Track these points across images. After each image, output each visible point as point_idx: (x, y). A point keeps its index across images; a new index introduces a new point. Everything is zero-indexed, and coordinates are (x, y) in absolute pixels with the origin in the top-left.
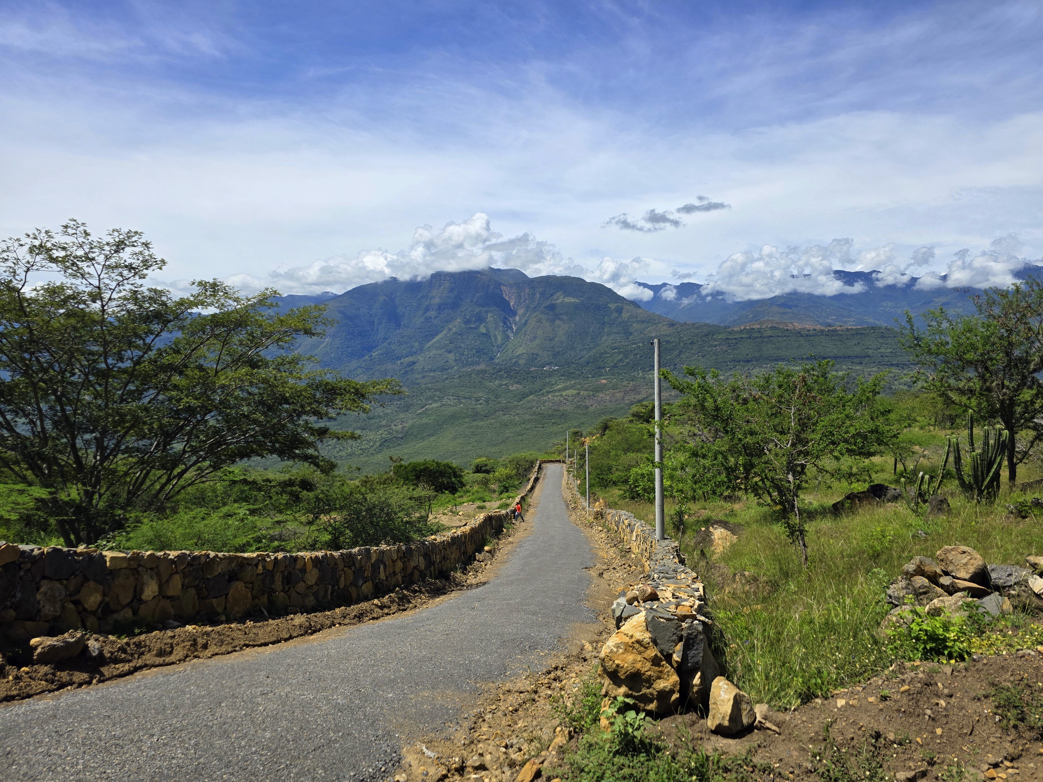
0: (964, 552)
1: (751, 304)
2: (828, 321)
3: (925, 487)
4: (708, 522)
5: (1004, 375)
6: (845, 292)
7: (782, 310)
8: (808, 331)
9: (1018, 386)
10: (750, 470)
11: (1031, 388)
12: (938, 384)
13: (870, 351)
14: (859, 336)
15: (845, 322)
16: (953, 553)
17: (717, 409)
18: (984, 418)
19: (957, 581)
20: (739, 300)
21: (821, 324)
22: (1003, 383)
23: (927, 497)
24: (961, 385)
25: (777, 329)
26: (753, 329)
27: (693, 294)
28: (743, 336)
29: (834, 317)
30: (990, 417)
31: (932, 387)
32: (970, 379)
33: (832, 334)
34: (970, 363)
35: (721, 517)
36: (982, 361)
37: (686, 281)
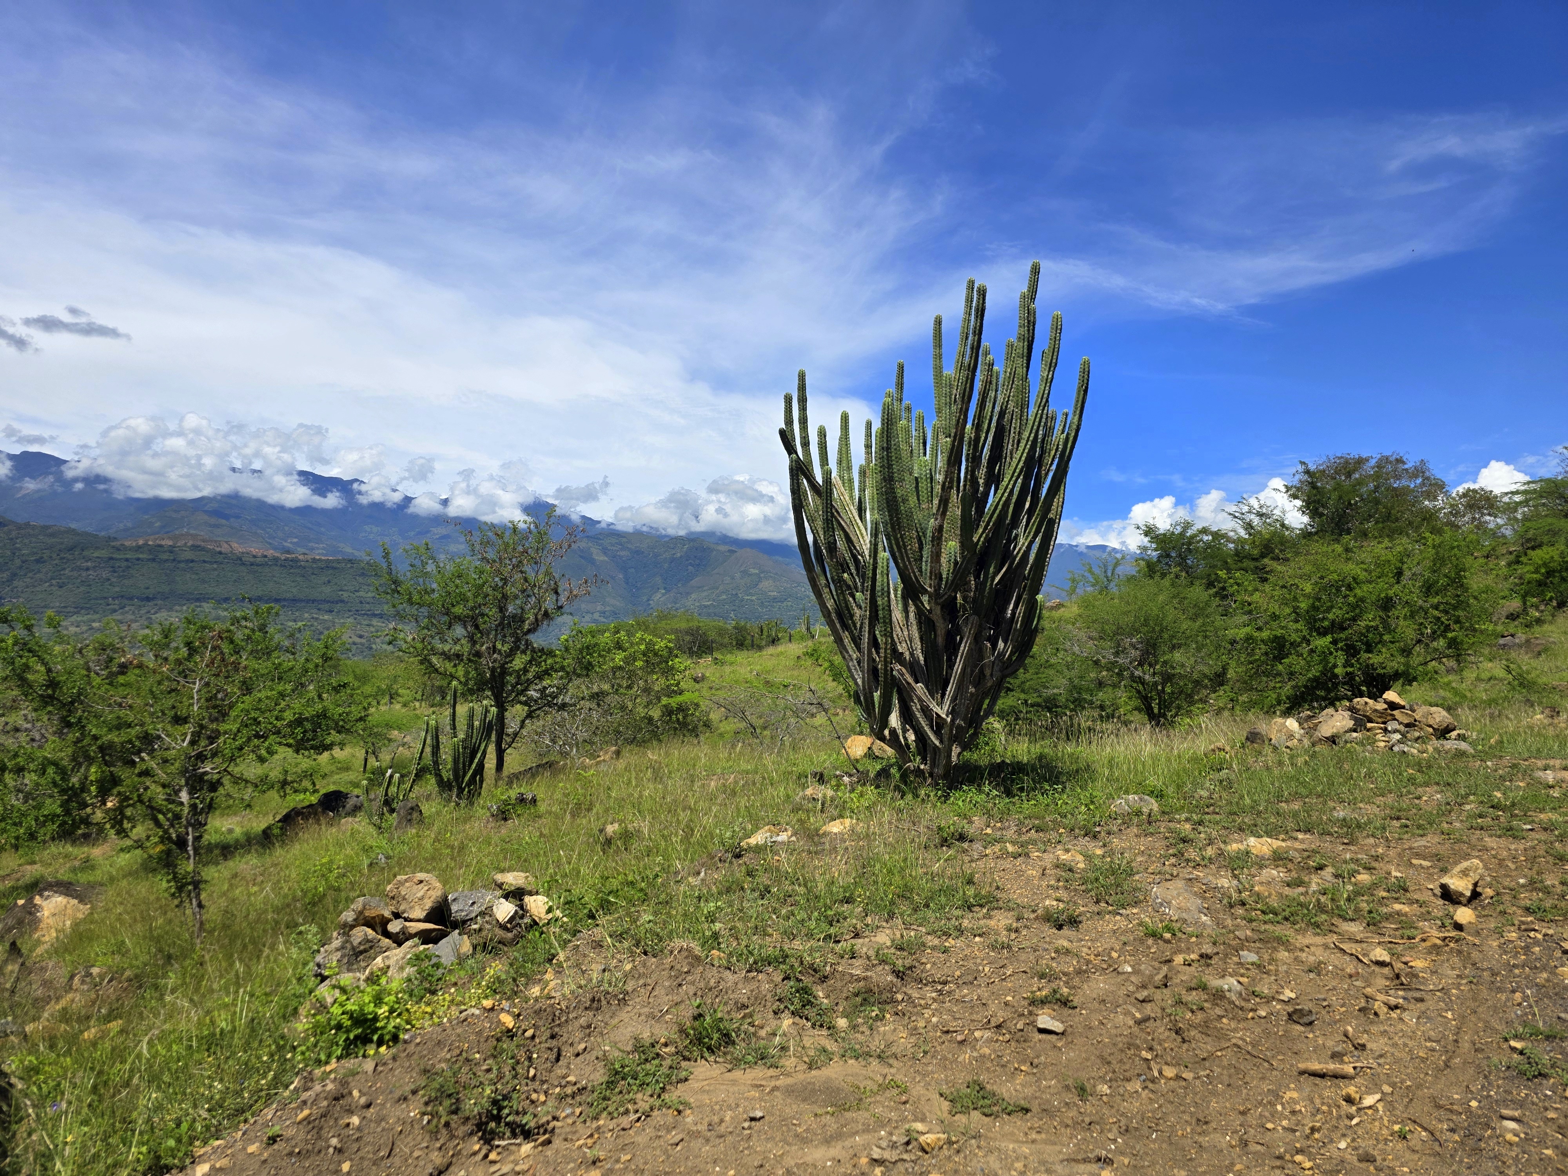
0: (421, 882)
1: (159, 504)
2: (286, 544)
3: (393, 790)
4: (36, 887)
5: (496, 635)
6: (314, 505)
7: (213, 520)
8: (255, 557)
9: (511, 650)
10: (110, 790)
11: (524, 652)
12: (419, 646)
13: (345, 594)
14: (330, 572)
15: (312, 549)
16: (407, 884)
17: (53, 684)
18: (471, 692)
19: (408, 924)
20: (137, 495)
21: (275, 549)
22: (494, 647)
23: (395, 805)
24: (446, 648)
25: (203, 549)
26: (161, 546)
27: (47, 474)
28: (141, 556)
29: (295, 540)
30: (478, 690)
31: (412, 650)
32: (456, 641)
33: (291, 565)
34: (458, 618)
35: (63, 874)
36: (473, 617)
37: (34, 448)
